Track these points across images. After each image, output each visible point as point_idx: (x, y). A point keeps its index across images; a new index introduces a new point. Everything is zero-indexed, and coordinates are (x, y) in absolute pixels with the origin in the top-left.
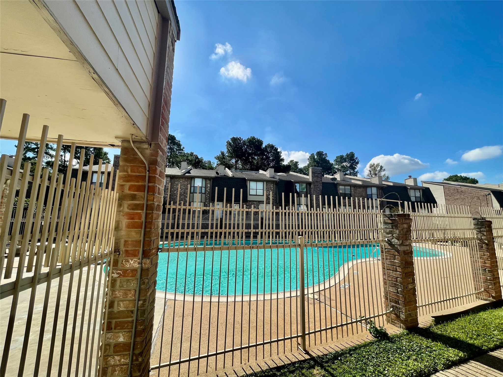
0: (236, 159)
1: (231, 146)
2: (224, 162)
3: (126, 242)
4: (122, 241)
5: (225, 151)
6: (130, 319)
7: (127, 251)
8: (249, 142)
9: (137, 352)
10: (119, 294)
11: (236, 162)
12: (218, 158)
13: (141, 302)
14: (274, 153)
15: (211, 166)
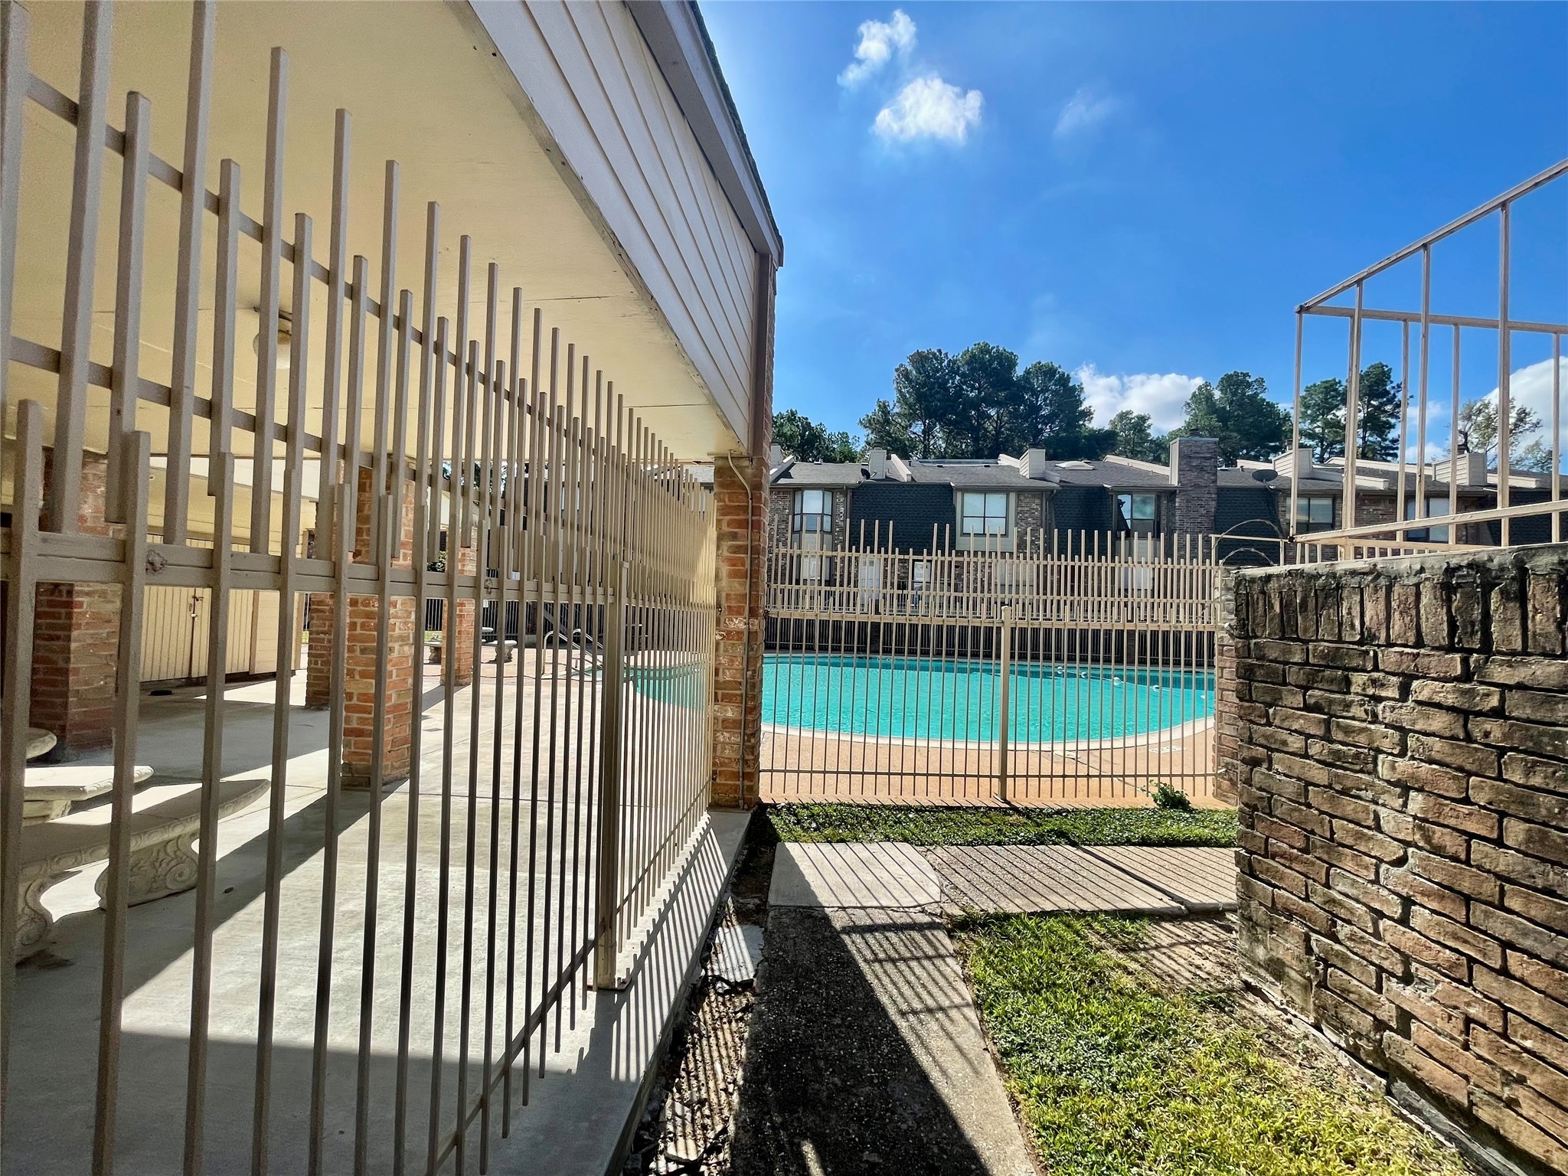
0: (924, 423)
1: (910, 381)
2: (889, 434)
3: (728, 595)
4: (724, 595)
5: (892, 398)
6: (738, 692)
7: (729, 607)
8: (968, 363)
9: (748, 732)
10: (723, 660)
11: (928, 432)
12: (869, 423)
13: (749, 673)
14: (1055, 393)
15: (850, 451)
